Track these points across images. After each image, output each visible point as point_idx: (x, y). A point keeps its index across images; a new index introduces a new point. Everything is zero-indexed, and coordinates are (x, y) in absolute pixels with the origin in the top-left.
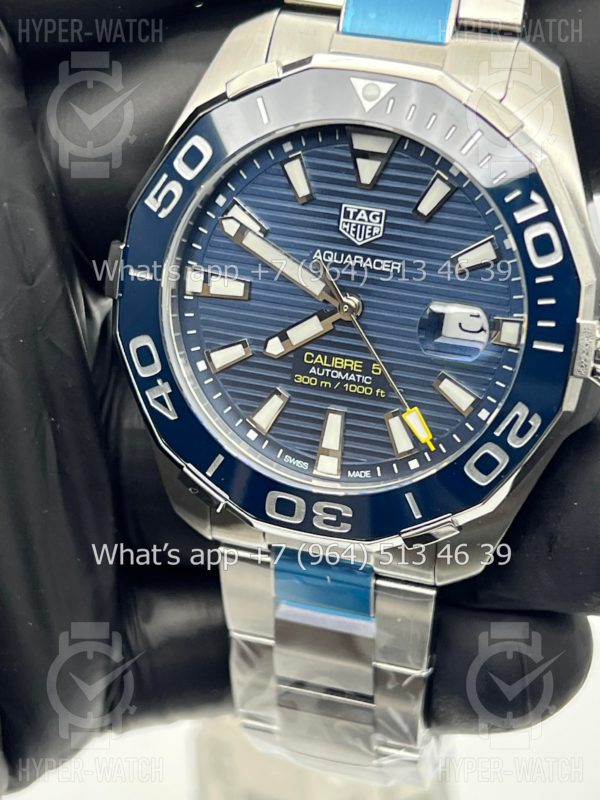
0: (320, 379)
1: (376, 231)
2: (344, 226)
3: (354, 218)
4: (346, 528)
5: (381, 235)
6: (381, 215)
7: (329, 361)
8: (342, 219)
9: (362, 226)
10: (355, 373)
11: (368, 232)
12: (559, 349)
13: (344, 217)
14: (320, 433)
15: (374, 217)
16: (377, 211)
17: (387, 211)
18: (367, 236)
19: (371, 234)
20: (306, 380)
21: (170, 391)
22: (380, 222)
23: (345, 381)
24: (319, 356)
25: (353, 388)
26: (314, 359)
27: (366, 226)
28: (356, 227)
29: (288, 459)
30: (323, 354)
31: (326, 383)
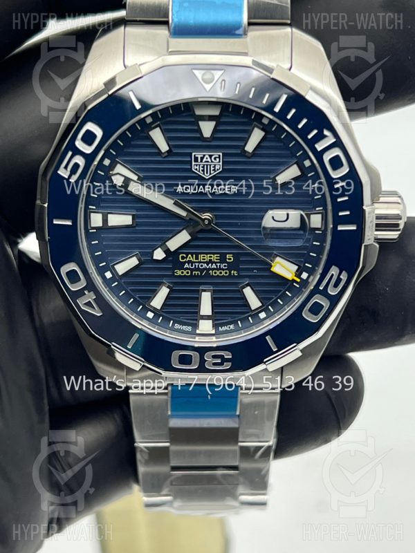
0: (192, 270)
1: (217, 167)
2: (195, 167)
3: (201, 161)
4: (227, 365)
5: (221, 170)
6: (219, 157)
7: (197, 258)
8: (193, 163)
9: (207, 165)
10: (215, 263)
11: (212, 169)
12: (354, 228)
13: (195, 162)
14: (198, 306)
15: (215, 159)
16: (216, 154)
17: (223, 154)
18: (212, 172)
19: (214, 170)
20: (182, 273)
21: (95, 297)
22: (219, 162)
23: (210, 269)
24: (190, 255)
25: (215, 273)
26: (186, 258)
27: (210, 165)
28: (203, 167)
29: (177, 326)
30: (192, 254)
31: (196, 273)
